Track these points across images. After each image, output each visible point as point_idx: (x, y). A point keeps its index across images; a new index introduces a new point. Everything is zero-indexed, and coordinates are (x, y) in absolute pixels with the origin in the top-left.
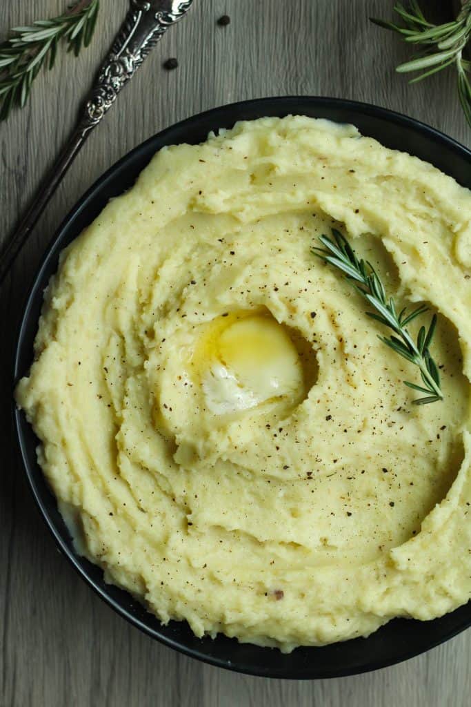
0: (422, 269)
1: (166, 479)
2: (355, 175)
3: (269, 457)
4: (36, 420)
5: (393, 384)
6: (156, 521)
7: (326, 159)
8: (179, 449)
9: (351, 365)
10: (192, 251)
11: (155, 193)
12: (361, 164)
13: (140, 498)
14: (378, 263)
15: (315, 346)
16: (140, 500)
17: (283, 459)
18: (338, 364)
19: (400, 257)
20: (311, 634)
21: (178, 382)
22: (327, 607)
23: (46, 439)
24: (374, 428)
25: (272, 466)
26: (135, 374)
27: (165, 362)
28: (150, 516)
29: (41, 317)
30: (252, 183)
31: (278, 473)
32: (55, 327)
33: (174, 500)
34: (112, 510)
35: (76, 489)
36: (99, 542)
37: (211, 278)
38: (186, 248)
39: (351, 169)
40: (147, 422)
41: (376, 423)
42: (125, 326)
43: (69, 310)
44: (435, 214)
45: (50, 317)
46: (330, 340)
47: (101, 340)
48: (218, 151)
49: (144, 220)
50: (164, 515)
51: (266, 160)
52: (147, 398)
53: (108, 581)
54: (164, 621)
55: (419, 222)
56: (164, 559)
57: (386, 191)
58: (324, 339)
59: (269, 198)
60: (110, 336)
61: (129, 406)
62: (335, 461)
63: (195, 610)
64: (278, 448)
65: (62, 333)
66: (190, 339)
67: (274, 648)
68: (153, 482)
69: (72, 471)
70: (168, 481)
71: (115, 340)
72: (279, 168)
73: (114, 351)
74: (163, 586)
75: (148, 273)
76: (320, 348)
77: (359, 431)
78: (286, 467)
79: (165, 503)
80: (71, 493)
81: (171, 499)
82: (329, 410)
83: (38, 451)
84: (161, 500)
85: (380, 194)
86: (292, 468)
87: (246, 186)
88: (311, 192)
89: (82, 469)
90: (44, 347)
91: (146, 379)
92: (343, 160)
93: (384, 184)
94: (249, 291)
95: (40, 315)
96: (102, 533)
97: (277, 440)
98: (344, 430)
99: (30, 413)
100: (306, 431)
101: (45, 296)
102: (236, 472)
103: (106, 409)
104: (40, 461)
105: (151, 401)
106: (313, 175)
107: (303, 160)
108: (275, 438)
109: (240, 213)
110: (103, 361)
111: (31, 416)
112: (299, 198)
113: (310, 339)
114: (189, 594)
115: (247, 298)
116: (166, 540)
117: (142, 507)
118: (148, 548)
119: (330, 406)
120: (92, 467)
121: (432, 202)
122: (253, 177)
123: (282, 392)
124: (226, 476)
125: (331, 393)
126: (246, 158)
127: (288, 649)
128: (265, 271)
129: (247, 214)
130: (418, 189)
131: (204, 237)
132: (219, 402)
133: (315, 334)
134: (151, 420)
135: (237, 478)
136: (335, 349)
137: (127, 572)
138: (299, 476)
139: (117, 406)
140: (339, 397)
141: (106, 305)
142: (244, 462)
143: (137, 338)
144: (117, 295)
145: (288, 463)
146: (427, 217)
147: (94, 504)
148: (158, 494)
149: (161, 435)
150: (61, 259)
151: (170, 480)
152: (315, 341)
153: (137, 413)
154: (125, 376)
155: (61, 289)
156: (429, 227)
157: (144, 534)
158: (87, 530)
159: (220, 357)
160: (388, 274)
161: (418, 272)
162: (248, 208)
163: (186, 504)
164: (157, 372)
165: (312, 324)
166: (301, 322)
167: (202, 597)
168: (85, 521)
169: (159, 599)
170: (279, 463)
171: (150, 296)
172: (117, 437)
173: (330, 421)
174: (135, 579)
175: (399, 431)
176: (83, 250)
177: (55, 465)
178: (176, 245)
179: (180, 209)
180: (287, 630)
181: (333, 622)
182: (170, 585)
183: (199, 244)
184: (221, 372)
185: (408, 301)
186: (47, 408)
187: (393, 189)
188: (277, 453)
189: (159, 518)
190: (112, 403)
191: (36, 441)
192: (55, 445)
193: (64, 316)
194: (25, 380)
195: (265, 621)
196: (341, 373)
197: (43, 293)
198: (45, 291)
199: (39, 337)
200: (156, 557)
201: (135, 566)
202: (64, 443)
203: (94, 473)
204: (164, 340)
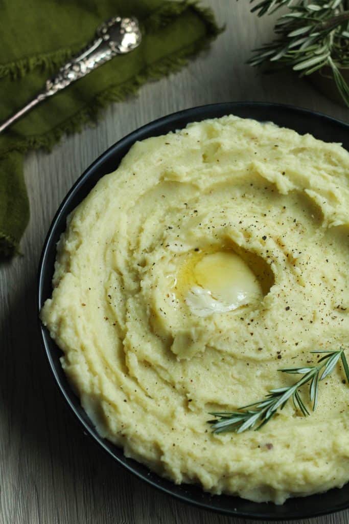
0: (338, 206)
1: (166, 371)
2: (279, 148)
3: (246, 341)
4: (58, 334)
5: (330, 290)
6: (162, 403)
7: (256, 138)
8: (176, 340)
9: (298, 270)
10: (165, 215)
11: (135, 168)
12: (282, 141)
13: (147, 387)
14: (304, 211)
15: (269, 261)
16: (147, 389)
17: (256, 343)
18: (288, 271)
19: (321, 200)
20: (300, 476)
21: (167, 299)
22: (309, 452)
23: (68, 347)
24: (322, 319)
25: (249, 349)
26: (133, 296)
27: (157, 282)
28: (156, 401)
29: (56, 262)
30: (204, 162)
31: (253, 355)
32: (68, 265)
33: (174, 387)
34: (126, 398)
35: (96, 381)
36: (118, 422)
37: (184, 224)
38: (160, 212)
39: (275, 144)
40: (146, 329)
41: (323, 315)
42: (121, 264)
43: (79, 250)
44: (340, 170)
45: (64, 259)
46: (279, 255)
47: (103, 277)
48: (178, 137)
49: (129, 187)
50: (167, 400)
51: (213, 141)
52: (145, 311)
53: (128, 455)
54: (178, 479)
55: (330, 177)
56: (173, 429)
57: (302, 160)
58: (275, 254)
59: (218, 169)
60: (111, 273)
61: (131, 319)
62: (297, 344)
63: (203, 465)
64: (252, 334)
65: (74, 267)
66: (172, 268)
67: (269, 502)
68: (155, 375)
69: (91, 370)
70: (168, 373)
71: (114, 276)
72: (224, 145)
73: (115, 283)
74: (175, 447)
75: (134, 230)
76: (273, 261)
77: (311, 322)
78: (260, 349)
79: (167, 391)
80: (92, 385)
81: (171, 387)
82: (287, 303)
83: (62, 360)
84: (163, 388)
85: (298, 161)
86: (264, 349)
87: (200, 164)
88: (249, 162)
89: (99, 368)
90: (61, 278)
91: (143, 297)
92: (269, 139)
93: (300, 155)
94: (214, 227)
95: (54, 261)
96: (120, 413)
97: (251, 328)
98: (300, 318)
99: (54, 328)
100: (272, 320)
101: (58, 248)
102: (221, 358)
103: (113, 328)
104: (64, 366)
105: (148, 312)
106: (248, 151)
107: (240, 140)
108: (249, 326)
109: (199, 180)
110: (106, 292)
111: (55, 332)
112: (241, 167)
113: (265, 255)
114: (197, 452)
115: (213, 232)
116: (173, 416)
117: (149, 394)
118: (158, 422)
119: (288, 299)
120: (107, 366)
121: (337, 162)
122: (204, 157)
123: (247, 302)
124: (213, 363)
125: (287, 290)
126: (198, 141)
127: (281, 500)
128: (223, 214)
129: (204, 182)
130: (325, 155)
131: (173, 203)
132: (201, 309)
133: (267, 251)
134: (149, 327)
135: (221, 364)
136: (284, 260)
137: (143, 442)
138: (271, 355)
139: (121, 323)
140: (293, 292)
141: (106, 249)
142: (226, 348)
143: (131, 270)
144: (113, 241)
145: (261, 346)
146: (334, 174)
147: (111, 393)
148: (160, 385)
149: (158, 336)
150: (68, 221)
151: (169, 371)
152: (269, 257)
153: (138, 325)
154: (125, 300)
155: (70, 238)
156: (337, 180)
157: (154, 413)
158: (107, 413)
159: (196, 282)
160: (313, 216)
161: (335, 207)
162: (204, 177)
163: (184, 388)
164: (151, 290)
165: (264, 244)
166: (256, 244)
167: (208, 454)
168: (105, 407)
169: (172, 460)
170: (254, 347)
171: (138, 243)
172: (124, 342)
173: (289, 311)
174: (151, 448)
175: (340, 322)
176: (86, 208)
177: (77, 363)
178: (152, 211)
179: (154, 181)
180: (280, 475)
181: (316, 464)
182: (180, 445)
183: (169, 209)
184: (199, 290)
185: (333, 226)
186: (68, 321)
187: (307, 157)
188: (252, 338)
189: (164, 401)
190: (117, 322)
191: (59, 352)
192: (76, 351)
193: (75, 254)
194: (49, 301)
195: (261, 468)
196: (291, 277)
197: (56, 245)
198: (58, 243)
199: (56, 275)
200: (165, 428)
201: (150, 435)
202: (83, 349)
203: (109, 371)
204: (154, 264)
